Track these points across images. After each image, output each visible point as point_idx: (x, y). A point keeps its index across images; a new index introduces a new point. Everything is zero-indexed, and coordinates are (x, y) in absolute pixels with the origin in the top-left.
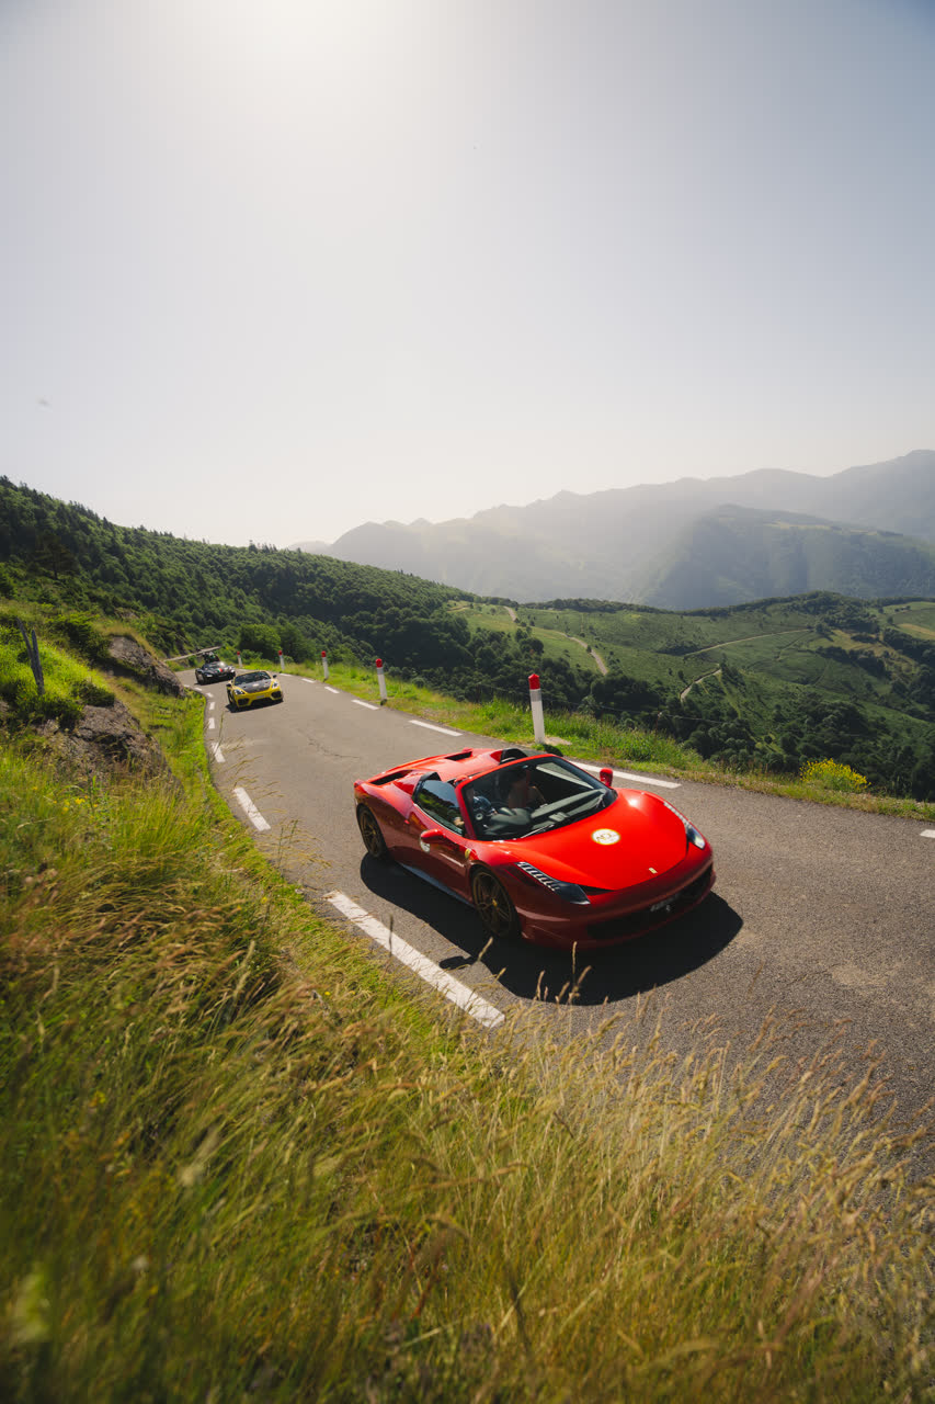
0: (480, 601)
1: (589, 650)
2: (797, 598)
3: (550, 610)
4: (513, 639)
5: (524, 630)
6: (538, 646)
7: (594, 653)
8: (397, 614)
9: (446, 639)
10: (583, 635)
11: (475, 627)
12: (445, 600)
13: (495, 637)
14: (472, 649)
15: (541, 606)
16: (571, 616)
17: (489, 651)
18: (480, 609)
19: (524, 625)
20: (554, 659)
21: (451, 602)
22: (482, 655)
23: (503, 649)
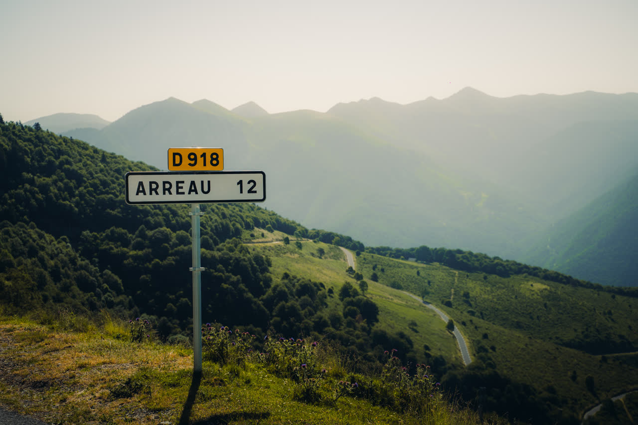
0: (305, 234)
1: (450, 327)
3: (411, 262)
4: (336, 295)
5: (355, 284)
6: (370, 311)
7: (458, 331)
8: (167, 238)
9: (233, 283)
10: (449, 304)
11: (281, 271)
12: (248, 227)
13: (309, 290)
14: (269, 303)
15: (399, 254)
16: (439, 274)
17: (293, 308)
18: (300, 246)
19: (359, 277)
20: (390, 332)
21: (257, 231)
22: (283, 314)
23: (316, 309)
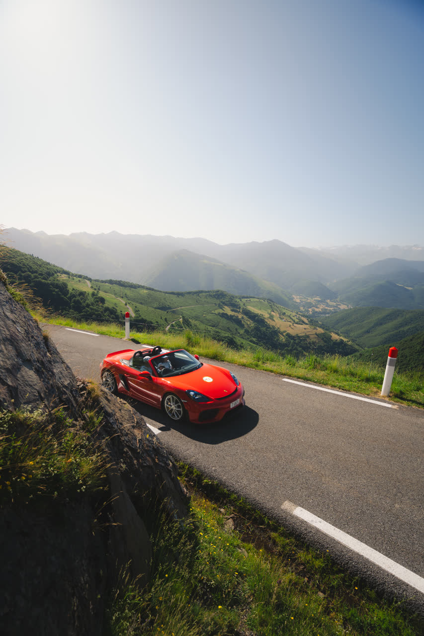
0: (73, 275)
1: (126, 305)
2: (211, 292)
3: (107, 284)
4: (90, 296)
5: (96, 292)
6: (102, 300)
7: (128, 306)
8: (29, 276)
9: (56, 292)
10: (122, 297)
11: (72, 288)
12: (56, 273)
13: (82, 294)
14: (70, 298)
15: (102, 282)
16: (117, 288)
17: (78, 300)
18: (73, 279)
19: (95, 289)
20: (111, 306)
21: (59, 274)
22: (74, 302)
23: (85, 300)
